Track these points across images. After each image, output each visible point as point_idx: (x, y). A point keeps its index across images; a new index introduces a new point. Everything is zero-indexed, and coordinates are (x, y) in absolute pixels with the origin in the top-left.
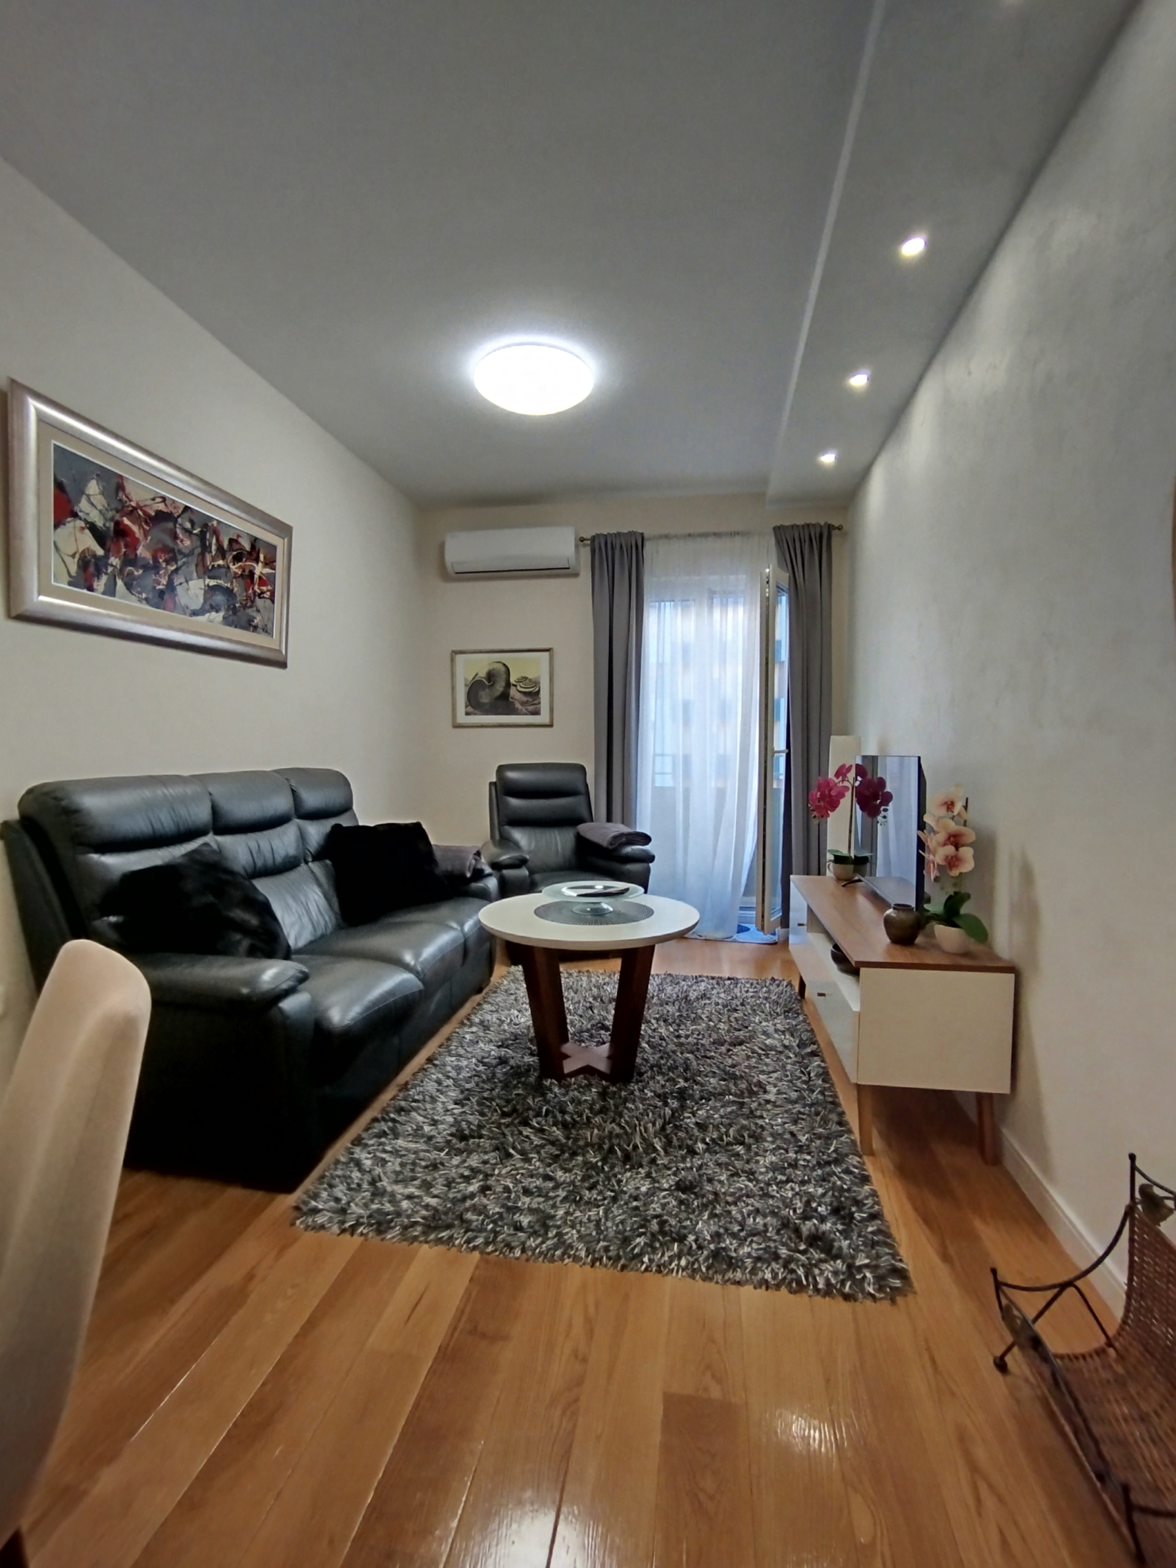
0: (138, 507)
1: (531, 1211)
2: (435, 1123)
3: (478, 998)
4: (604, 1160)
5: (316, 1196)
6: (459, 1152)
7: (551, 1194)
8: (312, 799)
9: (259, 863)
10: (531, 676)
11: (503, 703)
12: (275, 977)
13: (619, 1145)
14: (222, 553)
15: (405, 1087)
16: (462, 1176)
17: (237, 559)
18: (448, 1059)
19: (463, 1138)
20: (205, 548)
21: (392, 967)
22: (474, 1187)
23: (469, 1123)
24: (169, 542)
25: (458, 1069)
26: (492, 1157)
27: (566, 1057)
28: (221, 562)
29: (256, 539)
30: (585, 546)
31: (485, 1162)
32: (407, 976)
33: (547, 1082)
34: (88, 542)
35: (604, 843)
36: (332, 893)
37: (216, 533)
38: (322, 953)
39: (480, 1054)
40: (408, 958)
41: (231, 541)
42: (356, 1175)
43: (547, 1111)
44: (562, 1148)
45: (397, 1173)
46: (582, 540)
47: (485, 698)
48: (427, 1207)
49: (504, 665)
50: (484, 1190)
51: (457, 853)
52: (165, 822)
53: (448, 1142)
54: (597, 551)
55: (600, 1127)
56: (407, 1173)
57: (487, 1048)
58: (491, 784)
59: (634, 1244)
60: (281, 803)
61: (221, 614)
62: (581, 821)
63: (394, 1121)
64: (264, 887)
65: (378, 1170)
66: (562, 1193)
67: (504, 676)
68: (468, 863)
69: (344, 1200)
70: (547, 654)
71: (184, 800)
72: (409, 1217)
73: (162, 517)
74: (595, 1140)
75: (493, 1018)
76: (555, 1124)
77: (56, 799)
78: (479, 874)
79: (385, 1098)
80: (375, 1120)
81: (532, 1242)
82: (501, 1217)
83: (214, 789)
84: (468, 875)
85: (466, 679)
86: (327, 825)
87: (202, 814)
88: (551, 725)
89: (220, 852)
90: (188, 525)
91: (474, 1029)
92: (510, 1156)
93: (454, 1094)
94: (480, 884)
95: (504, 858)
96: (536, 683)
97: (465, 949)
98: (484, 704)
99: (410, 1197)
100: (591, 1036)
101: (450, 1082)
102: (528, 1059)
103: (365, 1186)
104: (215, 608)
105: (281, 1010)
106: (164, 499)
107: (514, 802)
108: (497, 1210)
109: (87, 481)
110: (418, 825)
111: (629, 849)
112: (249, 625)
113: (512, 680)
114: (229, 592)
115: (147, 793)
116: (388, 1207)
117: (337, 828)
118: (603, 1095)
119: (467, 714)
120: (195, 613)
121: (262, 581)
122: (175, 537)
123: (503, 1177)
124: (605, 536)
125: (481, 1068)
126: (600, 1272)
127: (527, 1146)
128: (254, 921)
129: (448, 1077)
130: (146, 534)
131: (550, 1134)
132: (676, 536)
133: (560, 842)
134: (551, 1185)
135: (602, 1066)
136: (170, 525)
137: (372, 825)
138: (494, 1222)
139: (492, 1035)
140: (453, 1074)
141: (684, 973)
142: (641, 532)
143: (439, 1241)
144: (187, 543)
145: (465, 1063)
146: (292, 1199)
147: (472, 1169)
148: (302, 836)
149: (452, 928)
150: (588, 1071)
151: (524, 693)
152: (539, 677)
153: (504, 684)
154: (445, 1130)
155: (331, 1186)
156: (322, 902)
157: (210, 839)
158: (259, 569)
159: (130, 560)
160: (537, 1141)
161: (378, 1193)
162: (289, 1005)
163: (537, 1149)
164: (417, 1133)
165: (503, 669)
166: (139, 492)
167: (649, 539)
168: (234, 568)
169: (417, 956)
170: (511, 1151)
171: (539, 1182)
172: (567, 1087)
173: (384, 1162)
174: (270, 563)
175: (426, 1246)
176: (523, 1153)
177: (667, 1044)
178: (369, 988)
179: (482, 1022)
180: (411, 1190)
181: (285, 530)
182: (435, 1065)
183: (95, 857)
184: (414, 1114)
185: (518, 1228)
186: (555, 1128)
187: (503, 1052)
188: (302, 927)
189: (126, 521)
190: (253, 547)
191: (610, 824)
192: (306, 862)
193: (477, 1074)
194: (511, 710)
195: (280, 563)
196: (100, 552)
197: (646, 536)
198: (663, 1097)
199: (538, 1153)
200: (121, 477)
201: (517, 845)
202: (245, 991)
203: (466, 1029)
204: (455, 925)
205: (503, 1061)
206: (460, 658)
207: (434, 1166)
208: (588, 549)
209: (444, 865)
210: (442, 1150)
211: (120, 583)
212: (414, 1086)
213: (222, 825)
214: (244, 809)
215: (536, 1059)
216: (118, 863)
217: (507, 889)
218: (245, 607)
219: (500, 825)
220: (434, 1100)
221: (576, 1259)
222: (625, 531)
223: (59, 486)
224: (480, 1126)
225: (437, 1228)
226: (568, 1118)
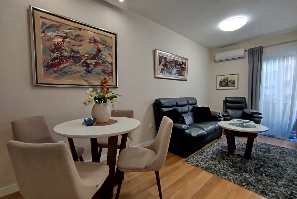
0: (168, 61)
1: (223, 172)
2: (208, 156)
3: (218, 139)
4: (240, 170)
5: (189, 160)
6: (211, 161)
7: (228, 171)
8: (190, 102)
9: (182, 111)
10: (233, 79)
11: (227, 85)
12: (184, 127)
13: (243, 168)
14: (178, 65)
15: (203, 150)
16: (212, 164)
17: (180, 65)
18: (211, 147)
19: (212, 159)
20: (176, 65)
21: (202, 130)
22: (213, 166)
23: (214, 157)
24: (172, 65)
25: (213, 149)
26: (217, 163)
27: (235, 152)
28: (178, 66)
29: (183, 62)
30: (247, 51)
31: (216, 163)
32: (204, 131)
33: (230, 155)
34: (162, 67)
35: (249, 113)
36: (193, 117)
37: (177, 62)
38: (192, 126)
39: (217, 148)
40: (205, 129)
41: (180, 63)
42: (194, 159)
43: (229, 159)
44: (231, 165)
45: (201, 160)
46: (246, 50)
47: (223, 84)
48: (205, 166)
49: (227, 77)
50: (215, 167)
51: (215, 113)
52: (170, 104)
53: (210, 159)
54: (250, 52)
55: (240, 164)
56: (202, 161)
57: (219, 147)
58: (224, 101)
59: (243, 183)
60: (185, 103)
61: (178, 74)
62: (245, 109)
63: (201, 154)
64: (183, 115)
65: (198, 159)
66: (230, 172)
67: (227, 80)
68: (217, 115)
69: (193, 161)
70: (237, 75)
71: (173, 101)
72: (202, 166)
73: (171, 61)
74: (238, 166)
75: (221, 143)
76: (230, 161)
77: (159, 101)
78: (220, 117)
79: (200, 150)
80: (198, 153)
81: (223, 176)
82: (218, 171)
83: (177, 100)
84: (217, 117)
85: (219, 81)
86: (193, 106)
87: (175, 104)
88: (238, 89)
89: (177, 109)
90: (174, 62)
91: (217, 144)
92: (221, 164)
93: (212, 152)
94: (220, 119)
95: (225, 114)
96: (234, 81)
97: (216, 130)
98: (223, 85)
99: (202, 164)
100: (241, 150)
101: (211, 151)
102: (227, 151)
103: (196, 160)
104: (177, 73)
105: (185, 132)
106: (171, 59)
107: (228, 104)
108: (217, 170)
109: (162, 59)
110: (208, 108)
111: (255, 115)
112: (182, 75)
113: (229, 80)
114: (179, 71)
115: (168, 100)
116: (199, 164)
117: (194, 107)
118: (242, 160)
119: (219, 87)
120: (174, 74)
121: (184, 68)
122: (172, 64)
123: (219, 166)
124: (252, 49)
125: (217, 150)
126: (235, 185)
127: (224, 163)
128: (182, 119)
129: (211, 150)
130: (169, 64)
131: (229, 163)
132: (273, 45)
133: (239, 113)
134: (228, 170)
135: (243, 155)
136: (172, 62)
137: (200, 107)
138: (216, 171)
139: (220, 145)
140: (212, 150)
141: (270, 144)
142: (262, 46)
143: (207, 171)
144: (174, 64)
145: (214, 148)
146: (185, 159)
147: (213, 163)
148: (189, 108)
149: (213, 125)
150: (239, 155)
151: (232, 83)
152: (235, 80)
153: (227, 81)
154: (209, 157)
155: (191, 159)
156: (191, 119)
157: (176, 107)
158: (183, 66)
159: (167, 68)
160: (226, 163)
161: (197, 162)
162: (186, 131)
163: (226, 164)
164: (205, 156)
165: (227, 78)
166: (168, 59)
167: (265, 47)
168: (180, 67)
169: (206, 128)
170: (221, 163)
171: (226, 169)
172: (234, 157)
173: (199, 159)
174: (185, 65)
175: (204, 171)
176: (223, 164)
177: (260, 155)
178: (198, 132)
179: (218, 143)
180: (203, 163)
181: (187, 60)
182: (209, 148)
183: (162, 108)
184: (204, 153)
185: (221, 173)
186: (230, 162)
187: (222, 148)
188: (188, 122)
189: (167, 63)
190: (182, 63)
191: (251, 110)
192: (189, 112)
193: (217, 151)
194: (229, 86)
195: (186, 65)
196: (164, 68)
197: (263, 47)
198: (257, 164)
199: (226, 165)
200: (166, 57)
201: (229, 113)
202: (180, 128)
203: (215, 144)
204: (214, 125)
205: (222, 150)
206: (218, 77)
207: (207, 161)
208: (248, 52)
209: (213, 115)
210: (208, 159)
211: (166, 72)
212: (205, 150)
213: (177, 105)
214: (180, 103)
215: (228, 151)
216: (165, 110)
217: (225, 120)
218: (181, 72)
219: (225, 108)
220: (208, 152)
221: (231, 181)
222: (258, 47)
223: (160, 60)
224: (216, 158)
225: (206, 169)
226: (233, 161)
